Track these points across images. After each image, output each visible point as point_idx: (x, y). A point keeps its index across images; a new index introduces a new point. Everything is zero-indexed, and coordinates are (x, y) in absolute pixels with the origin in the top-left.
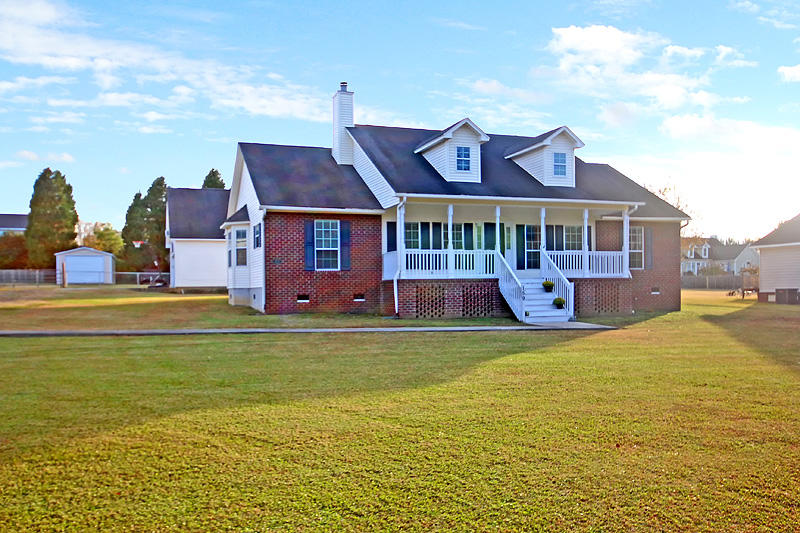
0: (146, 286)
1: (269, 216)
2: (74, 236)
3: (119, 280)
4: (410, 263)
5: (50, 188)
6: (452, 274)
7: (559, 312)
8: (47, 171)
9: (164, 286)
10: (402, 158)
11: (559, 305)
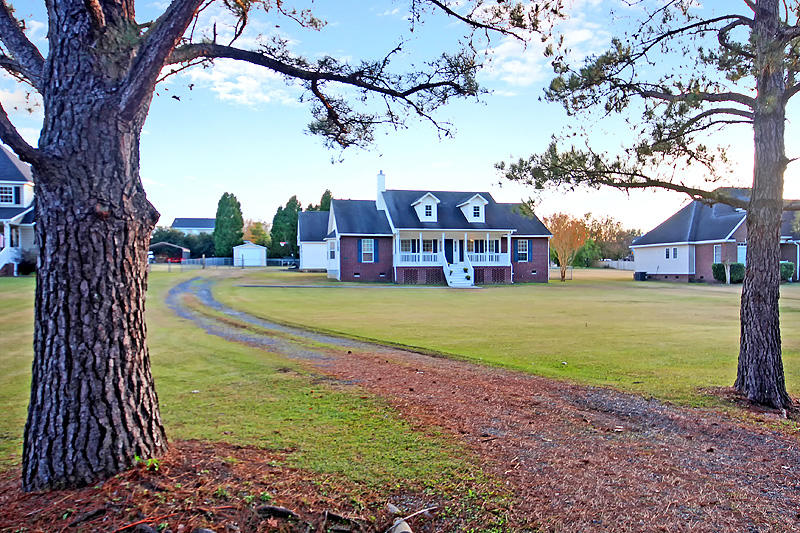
0: (286, 268)
1: (342, 237)
2: (242, 235)
3: (269, 264)
4: (406, 259)
5: (228, 204)
6: (422, 264)
7: (469, 281)
8: (226, 194)
9: (297, 267)
10: (403, 209)
11: (468, 278)
